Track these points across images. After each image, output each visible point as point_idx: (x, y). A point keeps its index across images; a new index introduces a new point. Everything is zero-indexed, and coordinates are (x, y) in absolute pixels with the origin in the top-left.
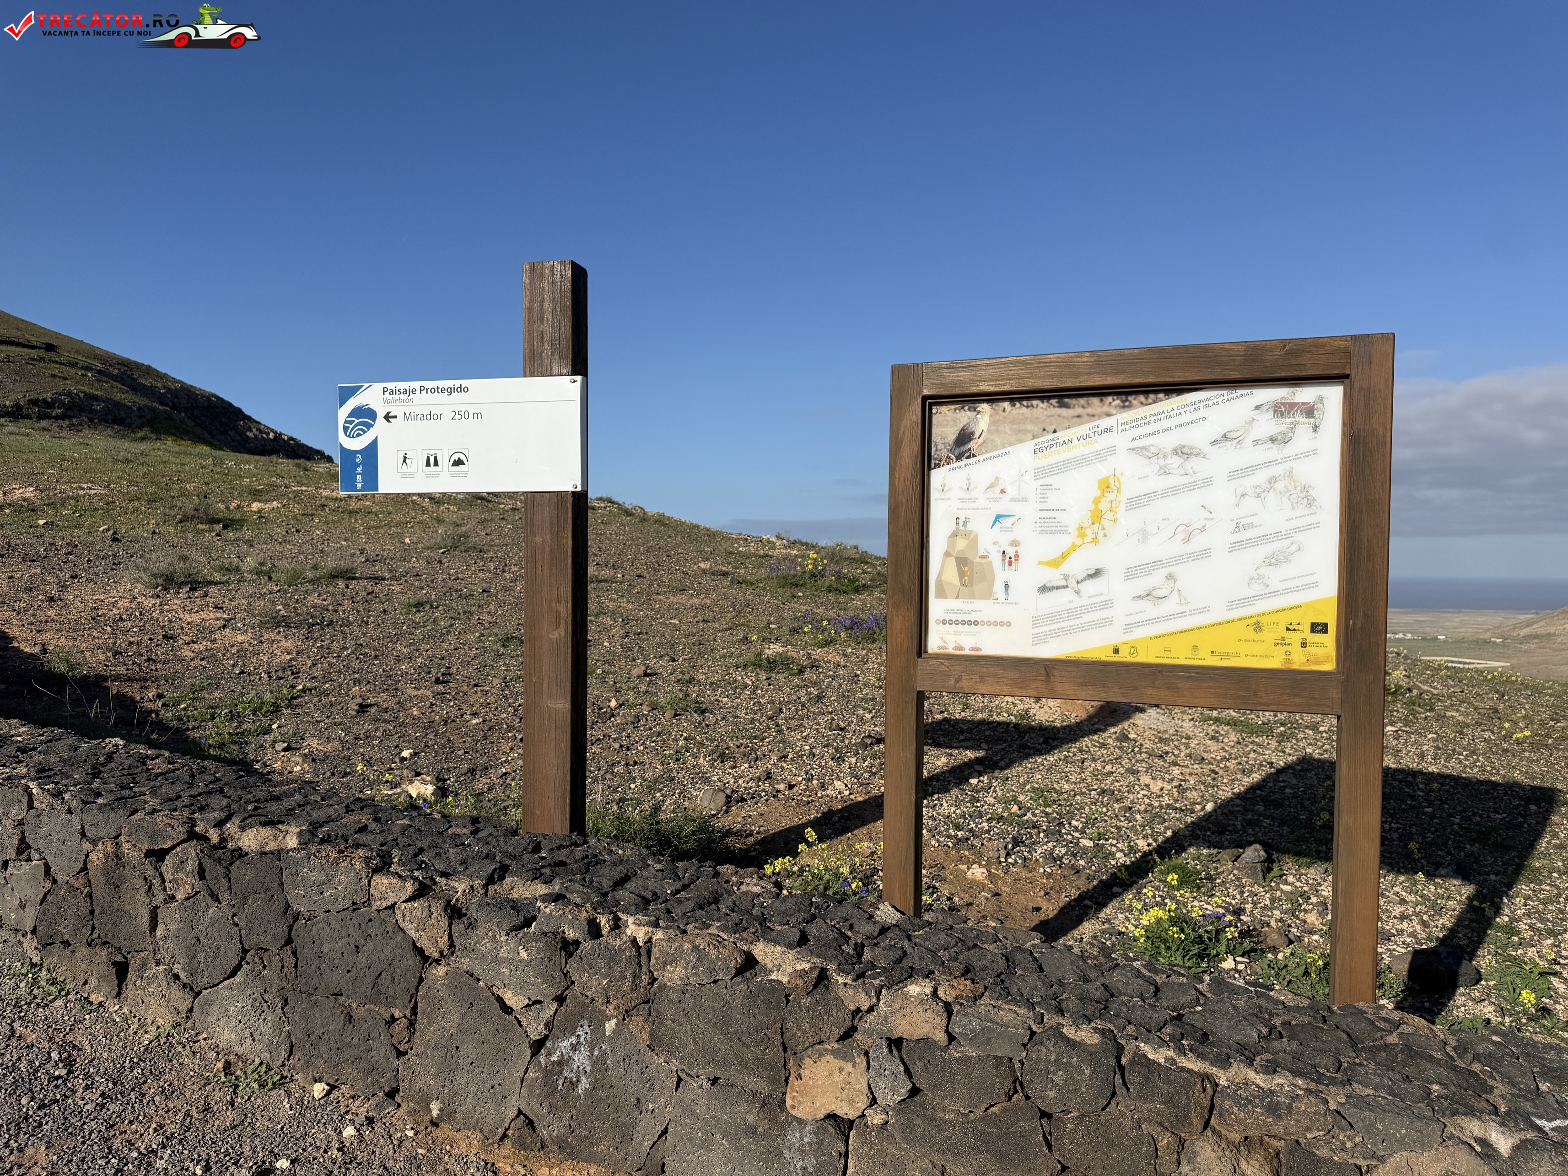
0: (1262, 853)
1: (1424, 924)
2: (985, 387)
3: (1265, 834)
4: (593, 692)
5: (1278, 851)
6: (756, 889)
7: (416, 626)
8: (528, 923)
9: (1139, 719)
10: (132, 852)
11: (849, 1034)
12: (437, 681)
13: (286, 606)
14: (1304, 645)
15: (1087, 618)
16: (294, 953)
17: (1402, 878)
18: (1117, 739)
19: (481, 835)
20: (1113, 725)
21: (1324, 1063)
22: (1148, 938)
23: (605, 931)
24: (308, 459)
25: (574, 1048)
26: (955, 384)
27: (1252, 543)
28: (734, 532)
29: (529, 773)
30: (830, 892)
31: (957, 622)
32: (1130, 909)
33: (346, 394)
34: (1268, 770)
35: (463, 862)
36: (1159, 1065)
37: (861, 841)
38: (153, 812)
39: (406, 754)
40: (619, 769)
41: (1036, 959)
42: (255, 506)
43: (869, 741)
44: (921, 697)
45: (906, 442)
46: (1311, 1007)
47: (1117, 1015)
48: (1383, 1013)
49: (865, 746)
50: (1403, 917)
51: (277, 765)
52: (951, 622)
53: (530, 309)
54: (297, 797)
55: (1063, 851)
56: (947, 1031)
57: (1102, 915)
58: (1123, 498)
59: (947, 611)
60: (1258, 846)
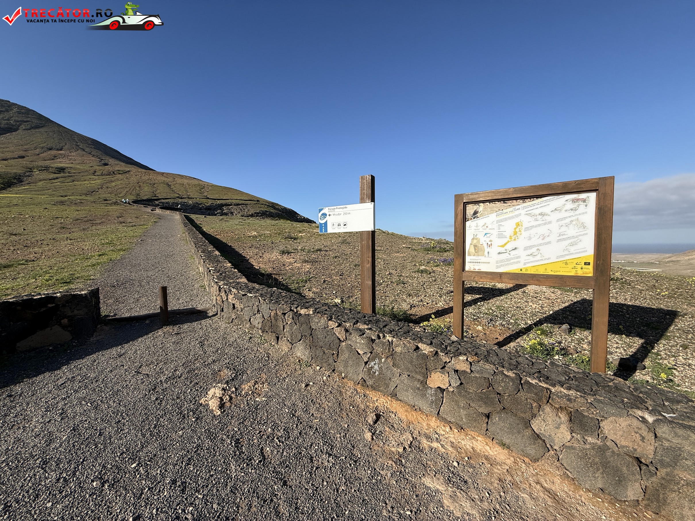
0: (568, 326)
1: (625, 350)
2: (481, 199)
3: (569, 321)
4: (376, 278)
5: (574, 326)
6: (419, 330)
7: (335, 262)
8: (363, 334)
9: (529, 287)
10: (279, 314)
11: (444, 367)
12: (340, 275)
13: (307, 258)
14: (582, 268)
15: (512, 261)
16: (312, 337)
17: (617, 336)
18: (522, 292)
19: (351, 313)
20: (521, 288)
21: (587, 389)
22: (531, 348)
23: (381, 338)
24: (311, 223)
25: (375, 364)
26: (473, 199)
27: (564, 239)
28: (411, 236)
29: (362, 299)
30: (438, 331)
31: (474, 262)
32: (525, 340)
33: (320, 210)
34: (571, 302)
35: (348, 319)
36: (533, 384)
37: (447, 318)
38: (283, 305)
39: (334, 292)
40: (383, 298)
41: (496, 352)
42: (300, 234)
43: (449, 292)
44: (463, 282)
45: (459, 214)
46: (583, 372)
47: (520, 369)
48: (608, 376)
49: (448, 293)
50: (617, 348)
51: (307, 294)
52: (472, 262)
53: (361, 187)
54: (312, 302)
55: (505, 323)
56: (470, 369)
57: (517, 341)
58: (523, 228)
59: (471, 259)
60: (567, 324)
